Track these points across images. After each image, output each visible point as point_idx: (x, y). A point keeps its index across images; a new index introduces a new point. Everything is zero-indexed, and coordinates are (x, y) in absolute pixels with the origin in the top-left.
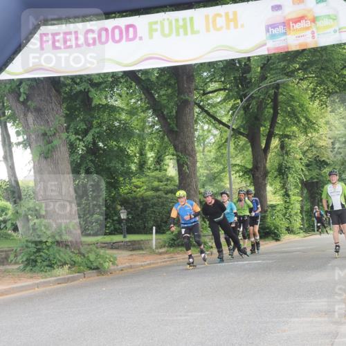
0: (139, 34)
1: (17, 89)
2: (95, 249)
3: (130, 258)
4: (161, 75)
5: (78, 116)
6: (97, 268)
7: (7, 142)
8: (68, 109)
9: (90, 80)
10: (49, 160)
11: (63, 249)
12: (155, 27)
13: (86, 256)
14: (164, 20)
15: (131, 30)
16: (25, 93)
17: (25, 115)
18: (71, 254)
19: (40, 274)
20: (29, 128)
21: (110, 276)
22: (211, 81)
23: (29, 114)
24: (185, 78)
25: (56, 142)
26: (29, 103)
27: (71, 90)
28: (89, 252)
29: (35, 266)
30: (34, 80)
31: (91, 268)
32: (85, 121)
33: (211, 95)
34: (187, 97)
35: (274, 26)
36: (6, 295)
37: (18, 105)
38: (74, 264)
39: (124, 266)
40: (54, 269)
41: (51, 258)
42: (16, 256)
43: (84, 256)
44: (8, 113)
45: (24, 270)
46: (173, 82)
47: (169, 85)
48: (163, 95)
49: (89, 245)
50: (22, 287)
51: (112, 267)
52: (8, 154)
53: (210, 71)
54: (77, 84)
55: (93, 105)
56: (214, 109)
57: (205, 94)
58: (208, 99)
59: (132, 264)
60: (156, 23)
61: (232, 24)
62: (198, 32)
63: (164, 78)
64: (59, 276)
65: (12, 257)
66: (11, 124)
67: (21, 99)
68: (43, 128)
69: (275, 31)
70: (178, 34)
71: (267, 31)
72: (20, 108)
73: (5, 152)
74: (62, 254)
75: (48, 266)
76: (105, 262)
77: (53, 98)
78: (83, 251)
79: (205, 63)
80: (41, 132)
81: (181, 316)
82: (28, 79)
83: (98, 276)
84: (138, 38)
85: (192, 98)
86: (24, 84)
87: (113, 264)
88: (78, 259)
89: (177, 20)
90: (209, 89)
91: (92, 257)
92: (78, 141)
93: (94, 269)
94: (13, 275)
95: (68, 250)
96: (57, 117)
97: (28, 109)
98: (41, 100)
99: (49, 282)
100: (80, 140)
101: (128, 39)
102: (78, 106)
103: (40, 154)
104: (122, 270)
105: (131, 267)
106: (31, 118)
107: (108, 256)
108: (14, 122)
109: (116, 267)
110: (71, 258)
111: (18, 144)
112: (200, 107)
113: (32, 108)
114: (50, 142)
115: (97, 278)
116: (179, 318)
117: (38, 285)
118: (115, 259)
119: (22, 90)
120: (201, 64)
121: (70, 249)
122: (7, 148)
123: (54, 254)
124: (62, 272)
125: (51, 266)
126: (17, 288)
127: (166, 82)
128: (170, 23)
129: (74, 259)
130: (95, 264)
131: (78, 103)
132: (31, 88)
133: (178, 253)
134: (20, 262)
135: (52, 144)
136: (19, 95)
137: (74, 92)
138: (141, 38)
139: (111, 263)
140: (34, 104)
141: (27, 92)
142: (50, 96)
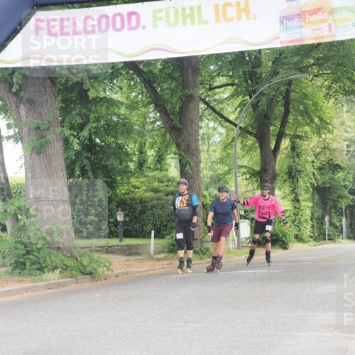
0: (142, 23)
1: (9, 79)
2: (89, 252)
3: (126, 263)
4: (164, 68)
5: (74, 109)
6: (91, 274)
8: (63, 101)
10: (42, 155)
11: (54, 252)
12: (159, 15)
13: (79, 259)
14: (169, 7)
15: (134, 18)
16: (18, 84)
17: (17, 107)
18: (63, 258)
19: (29, 279)
20: (21, 121)
21: (104, 282)
22: (218, 75)
23: (22, 106)
24: (190, 71)
25: (50, 137)
26: (22, 94)
27: (67, 81)
28: (82, 256)
29: (24, 269)
30: (28, 69)
31: (84, 273)
32: (81, 115)
33: (217, 90)
34: (192, 92)
35: (289, 18)
37: (10, 96)
38: (66, 268)
39: (119, 271)
40: (44, 273)
41: (41, 261)
42: (4, 258)
43: (77, 260)
45: (12, 273)
46: (177, 75)
47: (173, 78)
48: (167, 89)
49: (82, 248)
50: (10, 291)
51: (107, 273)
53: (217, 65)
55: (90, 98)
56: (221, 106)
57: (210, 89)
58: (215, 95)
59: (128, 270)
60: (161, 11)
61: (243, 14)
62: (206, 22)
63: (168, 71)
64: (49, 280)
66: (3, 116)
67: (14, 90)
68: (36, 121)
69: (289, 24)
70: (184, 23)
71: (282, 23)
72: (13, 99)
74: (53, 258)
75: (37, 269)
76: (99, 267)
77: (48, 90)
78: (76, 254)
79: (213, 54)
80: (33, 126)
81: (179, 327)
82: (22, 68)
83: (91, 281)
84: (140, 27)
85: (197, 93)
86: (16, 74)
87: (108, 269)
88: (70, 263)
89: (184, 9)
90: (216, 84)
91: (85, 261)
92: (72, 138)
93: (87, 274)
94: (1, 278)
95: (60, 253)
96: (51, 109)
97: (20, 100)
98: (35, 91)
99: (39, 286)
100: (75, 136)
101: (131, 28)
102: (74, 98)
103: (33, 150)
104: (117, 276)
105: (127, 273)
106: (23, 110)
107: (102, 261)
108: (6, 113)
109: (110, 272)
110: (63, 261)
111: (9, 137)
112: (206, 103)
113: (25, 100)
114: (43, 137)
115: (90, 283)
116: (177, 329)
117: (27, 290)
118: (110, 263)
119: (15, 80)
120: (209, 56)
121: (62, 252)
123: (45, 257)
124: (53, 277)
125: (41, 269)
126: (5, 291)
127: (170, 74)
128: (176, 11)
129: (66, 263)
130: (88, 269)
131: (74, 95)
132: (24, 77)
134: (8, 264)
135: (45, 139)
136: (11, 86)
137: (70, 83)
138: (144, 27)
139: (105, 268)
140: (27, 96)
141: (20, 82)
142: (44, 87)
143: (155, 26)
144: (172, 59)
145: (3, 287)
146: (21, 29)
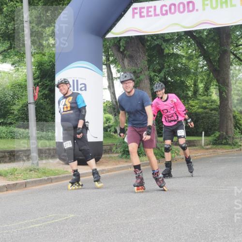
0: (196, 7)
1: (118, 44)
4: (209, 34)
5: (155, 61)
7: (110, 77)
8: (149, 56)
9: (162, 37)
12: (206, 2)
13: (161, 149)
15: (191, 5)
16: (123, 46)
17: (123, 60)
20: (125, 68)
21: (176, 162)
23: (125, 60)
24: (224, 36)
25: (142, 77)
26: (125, 52)
27: (151, 44)
28: (162, 147)
29: (128, 155)
30: (128, 37)
31: (163, 157)
32: (159, 64)
33: (241, 47)
34: (226, 48)
36: (111, 172)
40: (140, 157)
41: (139, 150)
42: (116, 148)
43: (159, 149)
44: (111, 59)
45: (121, 157)
46: (216, 38)
47: (215, 41)
48: (211, 47)
49: (162, 142)
50: (121, 167)
51: (177, 157)
52: (111, 85)
53: (241, 31)
54: (155, 40)
55: (165, 54)
57: (237, 46)
58: (239, 49)
62: (235, 6)
63: (210, 36)
64: (143, 161)
65: (114, 149)
66: (114, 66)
67: (121, 50)
68: (133, 68)
70: (222, 7)
72: (120, 55)
73: (109, 83)
76: (172, 153)
77: (140, 50)
78: (158, 146)
79: (238, 25)
80: (132, 71)
81: (222, 188)
82: (125, 37)
84: (195, 10)
85: (229, 48)
86: (122, 40)
87: (178, 155)
88: (156, 151)
90: (240, 43)
92: (155, 77)
94: (115, 160)
96: (143, 61)
97: (124, 56)
98: (133, 50)
100: (157, 76)
101: (189, 11)
102: (155, 54)
104: (183, 159)
106: (126, 62)
108: (115, 63)
109: (179, 156)
111: (117, 78)
112: (234, 54)
113: (127, 55)
114: (138, 77)
116: (221, 189)
119: (121, 44)
120: (236, 26)
122: (111, 81)
126: (118, 168)
127: (212, 38)
128: (217, 1)
131: (155, 52)
132: (127, 43)
133: (219, 149)
134: (119, 152)
135: (140, 78)
136: (119, 48)
137: (153, 45)
138: (197, 10)
139: (176, 154)
140: (128, 53)
141: (125, 45)
142: (138, 48)
143: (204, 9)
144: (213, 28)
145: (117, 165)
146: (124, 14)
